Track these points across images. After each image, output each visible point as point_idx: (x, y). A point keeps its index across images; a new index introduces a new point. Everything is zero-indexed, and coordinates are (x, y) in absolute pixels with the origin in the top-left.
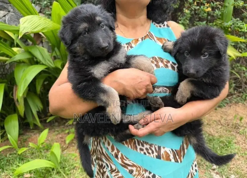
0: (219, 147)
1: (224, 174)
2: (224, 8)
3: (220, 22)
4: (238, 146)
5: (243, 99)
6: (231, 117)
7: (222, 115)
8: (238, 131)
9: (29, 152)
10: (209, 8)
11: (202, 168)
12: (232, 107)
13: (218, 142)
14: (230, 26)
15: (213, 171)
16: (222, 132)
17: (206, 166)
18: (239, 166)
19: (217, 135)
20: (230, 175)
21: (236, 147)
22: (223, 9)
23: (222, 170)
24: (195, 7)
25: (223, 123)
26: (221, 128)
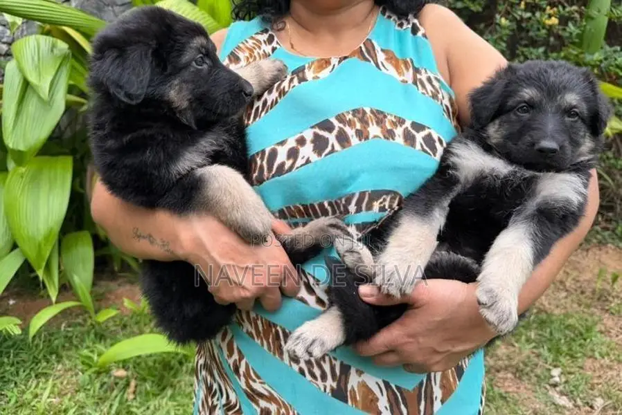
0: (565, 339)
1: (578, 396)
2: (586, 21)
3: (575, 53)
4: (608, 339)
5: (617, 235)
6: (588, 276)
7: (568, 270)
8: (607, 308)
9: (115, 322)
10: (553, 18)
11: (527, 382)
12: (590, 253)
13: (562, 327)
14: (598, 63)
15: (553, 389)
16: (568, 306)
17: (536, 376)
18: (612, 382)
19: (557, 312)
20: (592, 400)
21: (604, 339)
22: (584, 23)
23: (574, 387)
24: (521, 13)
25: (570, 287)
26: (566, 297)
